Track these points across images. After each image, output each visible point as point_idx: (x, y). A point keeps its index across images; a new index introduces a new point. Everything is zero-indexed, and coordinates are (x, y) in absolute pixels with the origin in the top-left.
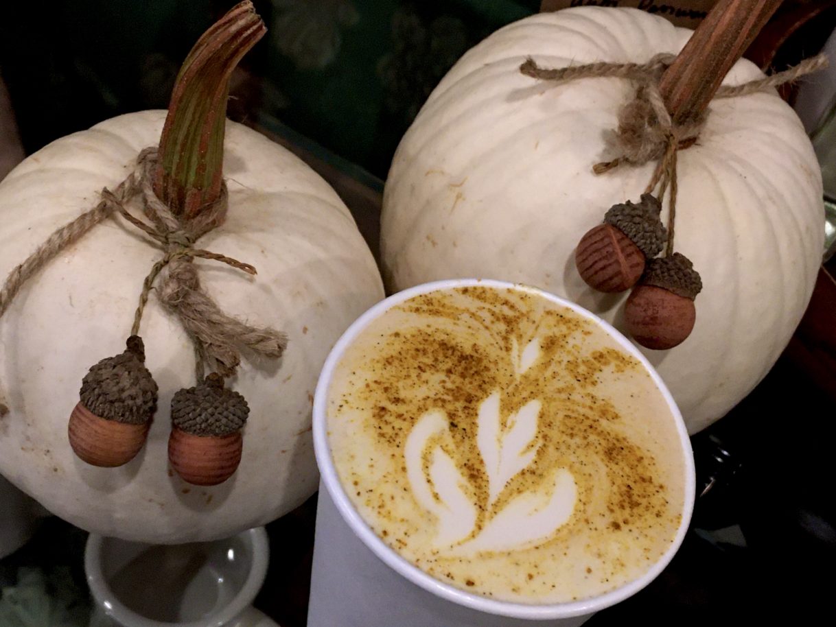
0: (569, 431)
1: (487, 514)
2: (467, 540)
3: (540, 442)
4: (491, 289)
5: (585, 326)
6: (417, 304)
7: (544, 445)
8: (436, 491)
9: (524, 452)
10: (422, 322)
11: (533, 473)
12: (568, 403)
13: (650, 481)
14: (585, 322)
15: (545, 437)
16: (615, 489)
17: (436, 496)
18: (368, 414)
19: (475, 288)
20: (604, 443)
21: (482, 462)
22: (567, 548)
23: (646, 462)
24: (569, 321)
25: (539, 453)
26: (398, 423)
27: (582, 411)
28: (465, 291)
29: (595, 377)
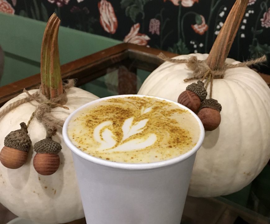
0: (158, 125)
1: (120, 143)
2: (111, 149)
3: (146, 128)
4: (138, 97)
5: (169, 104)
6: (111, 100)
7: (147, 128)
8: (102, 138)
9: (139, 130)
10: (112, 104)
11: (141, 134)
12: (159, 120)
13: (187, 137)
14: (170, 103)
15: (148, 127)
16: (172, 138)
17: (102, 139)
18: (85, 121)
19: (132, 97)
20: (170, 128)
21: (122, 132)
22: (149, 151)
23: (186, 133)
24: (164, 103)
25: (144, 130)
26: (94, 124)
27: (163, 121)
28: (129, 98)
29: (171, 114)
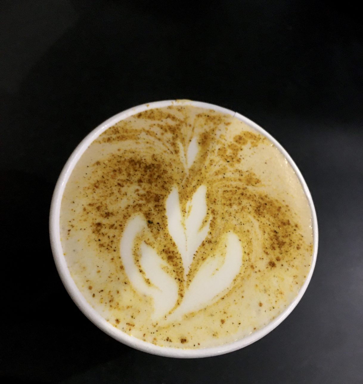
0: (228, 202)
1: (185, 284)
2: (175, 308)
3: (211, 217)
5: (226, 119)
6: (108, 135)
7: (214, 218)
8: (147, 277)
9: (202, 227)
10: (114, 148)
11: (210, 242)
12: (224, 181)
13: (289, 223)
14: (225, 116)
15: (213, 212)
17: (148, 282)
18: (89, 231)
19: (146, 112)
20: (253, 204)
21: (174, 245)
22: (243, 292)
23: (283, 210)
24: (214, 118)
25: (211, 225)
27: (234, 184)
28: (140, 115)
29: (239, 156)
